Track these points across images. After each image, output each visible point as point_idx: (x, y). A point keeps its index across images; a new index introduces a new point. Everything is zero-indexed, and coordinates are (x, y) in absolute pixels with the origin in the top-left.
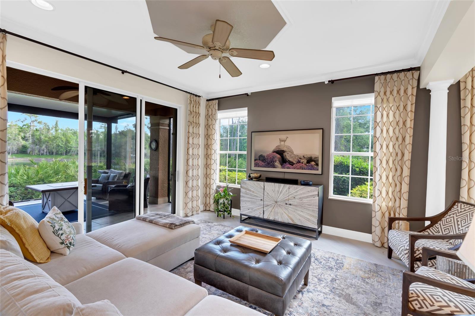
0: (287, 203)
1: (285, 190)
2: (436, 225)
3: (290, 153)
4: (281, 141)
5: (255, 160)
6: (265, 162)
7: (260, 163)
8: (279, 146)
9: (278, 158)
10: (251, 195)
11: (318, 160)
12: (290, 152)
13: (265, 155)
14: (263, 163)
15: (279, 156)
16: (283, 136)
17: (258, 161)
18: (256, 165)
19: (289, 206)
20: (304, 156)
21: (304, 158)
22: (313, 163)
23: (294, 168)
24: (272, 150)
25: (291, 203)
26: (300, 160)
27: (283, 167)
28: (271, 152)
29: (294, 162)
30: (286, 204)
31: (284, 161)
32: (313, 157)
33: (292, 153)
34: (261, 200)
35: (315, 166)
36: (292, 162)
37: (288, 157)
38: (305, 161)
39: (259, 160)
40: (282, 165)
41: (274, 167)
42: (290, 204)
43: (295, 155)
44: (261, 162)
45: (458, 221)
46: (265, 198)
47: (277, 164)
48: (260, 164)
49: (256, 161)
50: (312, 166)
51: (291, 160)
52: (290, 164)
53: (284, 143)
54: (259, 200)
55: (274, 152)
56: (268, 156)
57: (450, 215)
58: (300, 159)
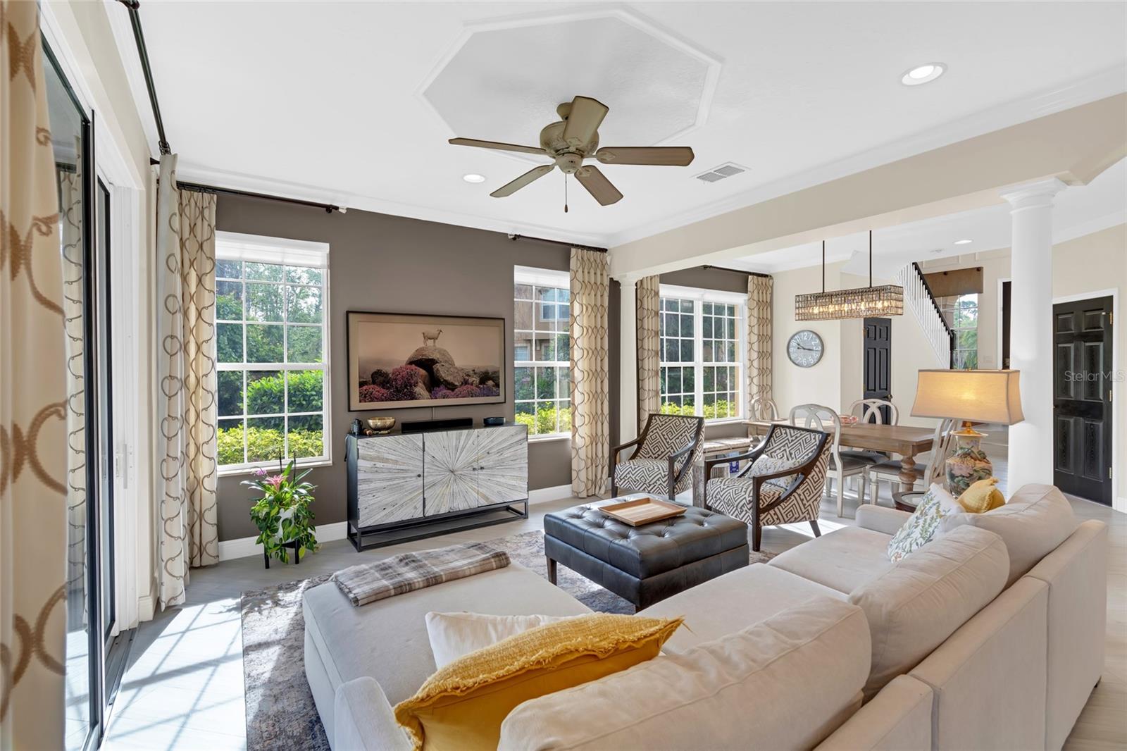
0: (475, 467)
1: (470, 442)
2: (644, 446)
3: (446, 365)
4: (427, 337)
5: (361, 384)
6: (388, 388)
7: (376, 390)
8: (422, 349)
9: (422, 376)
10: (390, 471)
11: (498, 377)
12: (446, 362)
13: (389, 370)
14: (384, 391)
15: (423, 372)
16: (431, 327)
17: (371, 388)
18: (364, 397)
19: (480, 472)
20: (474, 371)
21: (475, 373)
22: (490, 383)
23: (457, 397)
24: (407, 359)
25: (483, 464)
26: (467, 378)
27: (434, 397)
28: (404, 364)
29: (457, 383)
30: (474, 469)
31: (435, 383)
32: (490, 370)
33: (452, 364)
34: (419, 476)
35: (494, 389)
36: (452, 384)
37: (443, 372)
38: (476, 380)
39: (374, 383)
40: (430, 391)
41: (412, 397)
42: (482, 468)
43: (456, 368)
44: (378, 388)
45: (664, 436)
46: (426, 470)
47: (420, 389)
48: (376, 394)
49: (364, 388)
50: (489, 389)
51: (449, 378)
52: (449, 389)
53: (434, 342)
54: (411, 477)
55: (411, 363)
56: (396, 372)
57: (652, 432)
58: (468, 375)
